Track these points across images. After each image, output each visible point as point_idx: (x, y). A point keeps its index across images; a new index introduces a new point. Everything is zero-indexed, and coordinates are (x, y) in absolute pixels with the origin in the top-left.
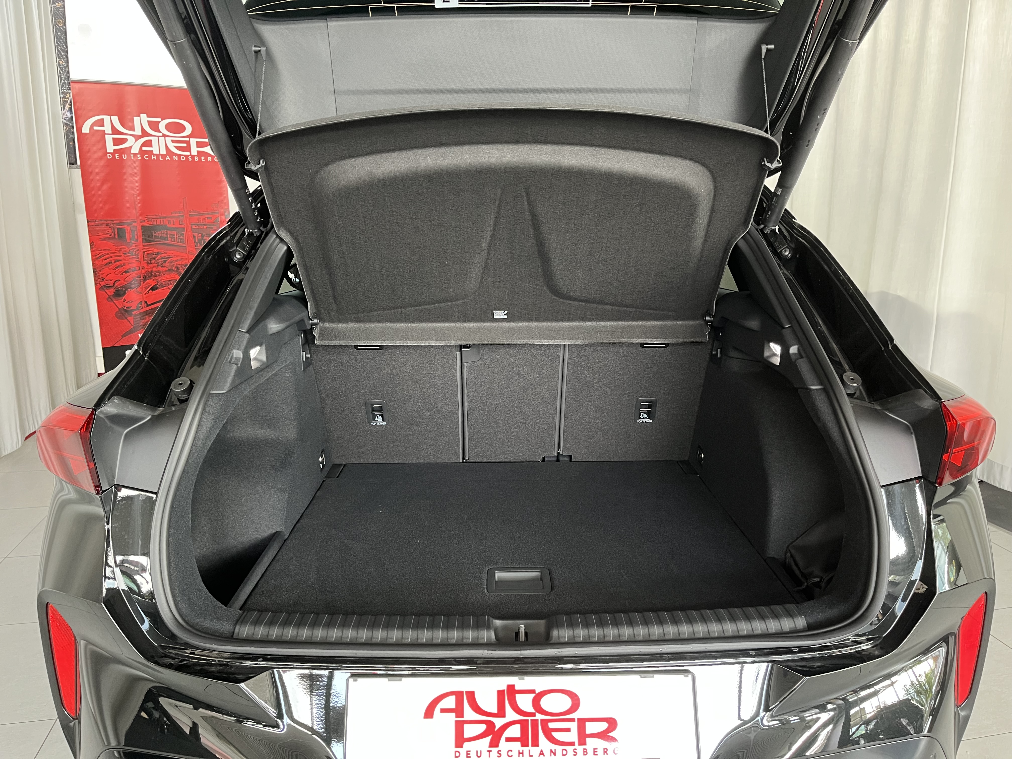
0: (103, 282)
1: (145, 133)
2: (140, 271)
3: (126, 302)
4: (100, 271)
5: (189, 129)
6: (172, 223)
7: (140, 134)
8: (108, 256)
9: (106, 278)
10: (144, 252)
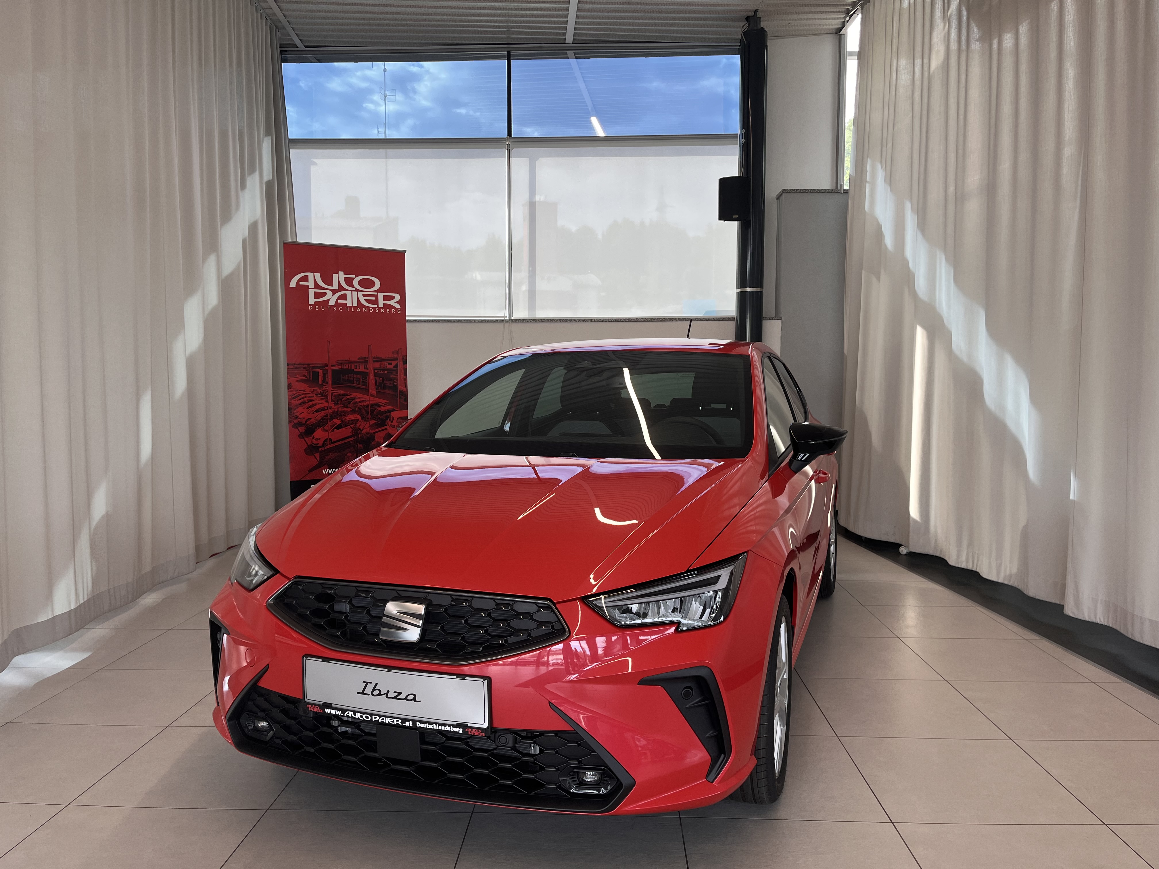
0: (296, 420)
1: (341, 288)
3: (314, 439)
4: (295, 410)
5: (378, 284)
6: (358, 367)
7: (338, 289)
8: (302, 396)
9: (300, 417)
10: (332, 394)
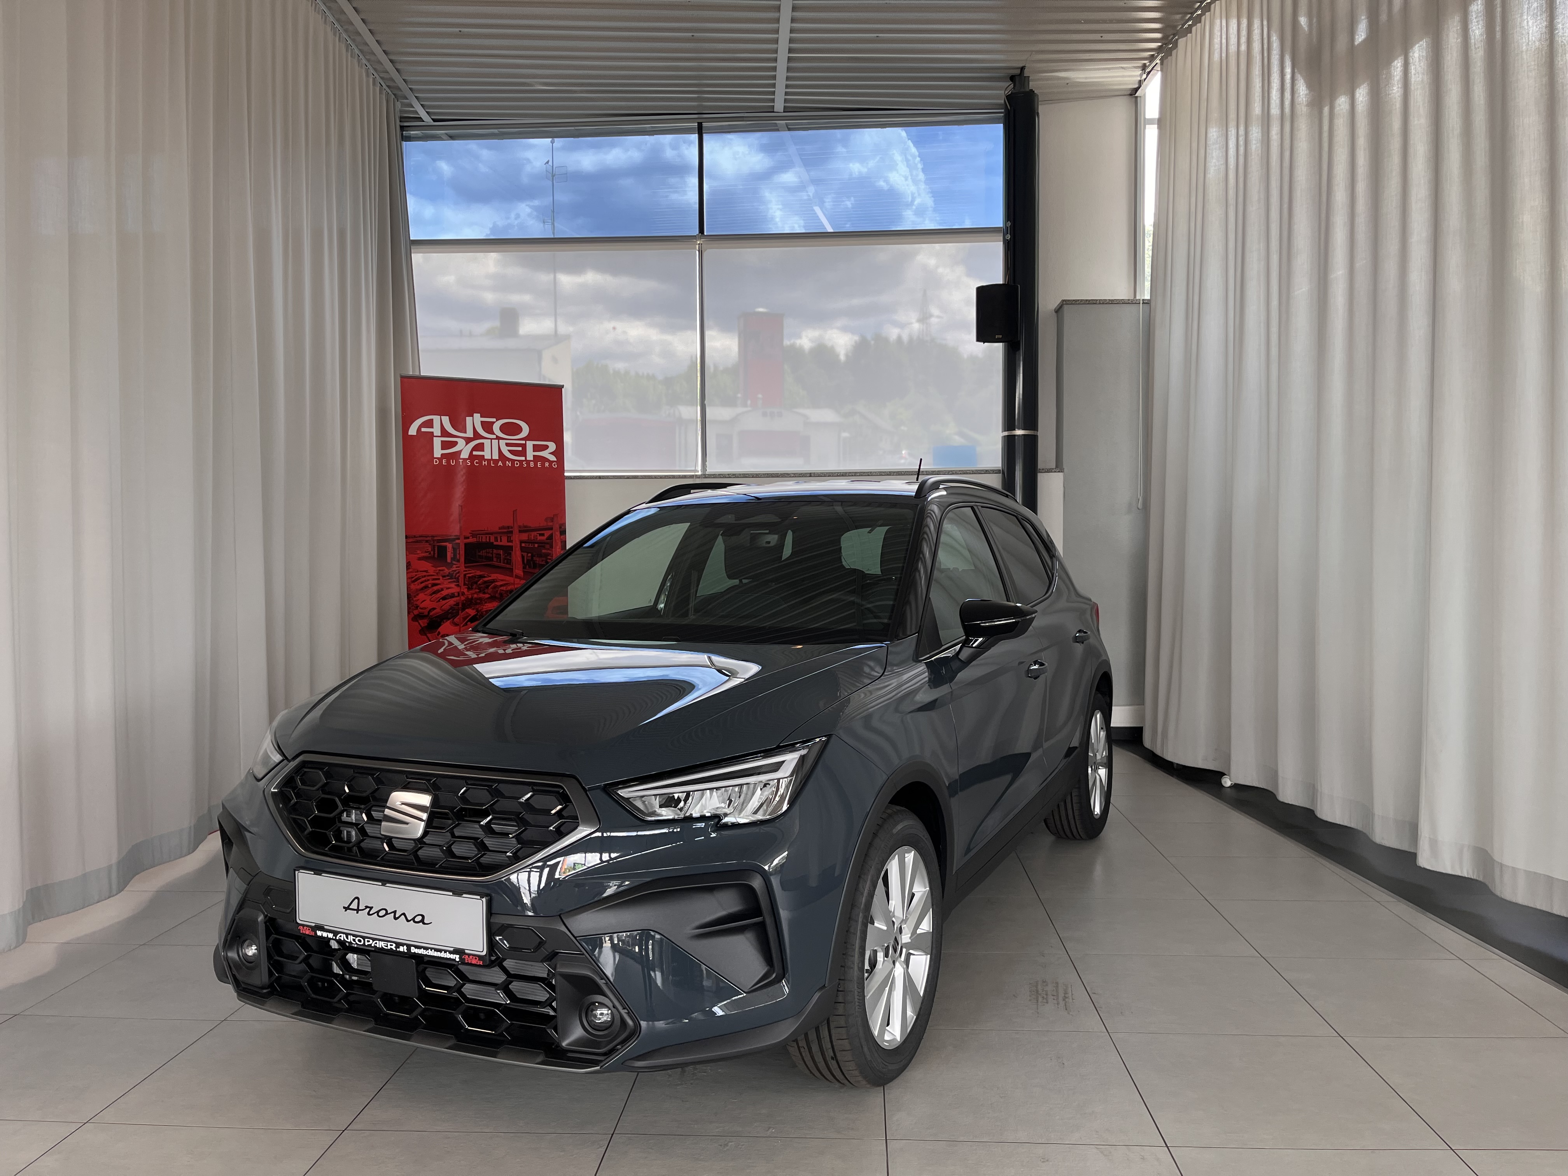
0: (417, 611)
1: (477, 436)
2: (458, 598)
4: (415, 597)
5: (526, 430)
6: (499, 540)
7: (472, 436)
8: (423, 579)
9: (422, 605)
10: (465, 575)
